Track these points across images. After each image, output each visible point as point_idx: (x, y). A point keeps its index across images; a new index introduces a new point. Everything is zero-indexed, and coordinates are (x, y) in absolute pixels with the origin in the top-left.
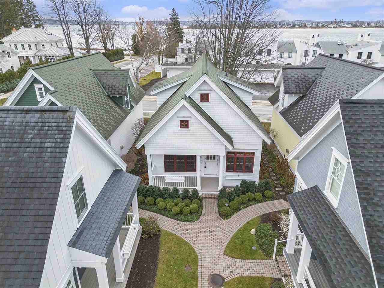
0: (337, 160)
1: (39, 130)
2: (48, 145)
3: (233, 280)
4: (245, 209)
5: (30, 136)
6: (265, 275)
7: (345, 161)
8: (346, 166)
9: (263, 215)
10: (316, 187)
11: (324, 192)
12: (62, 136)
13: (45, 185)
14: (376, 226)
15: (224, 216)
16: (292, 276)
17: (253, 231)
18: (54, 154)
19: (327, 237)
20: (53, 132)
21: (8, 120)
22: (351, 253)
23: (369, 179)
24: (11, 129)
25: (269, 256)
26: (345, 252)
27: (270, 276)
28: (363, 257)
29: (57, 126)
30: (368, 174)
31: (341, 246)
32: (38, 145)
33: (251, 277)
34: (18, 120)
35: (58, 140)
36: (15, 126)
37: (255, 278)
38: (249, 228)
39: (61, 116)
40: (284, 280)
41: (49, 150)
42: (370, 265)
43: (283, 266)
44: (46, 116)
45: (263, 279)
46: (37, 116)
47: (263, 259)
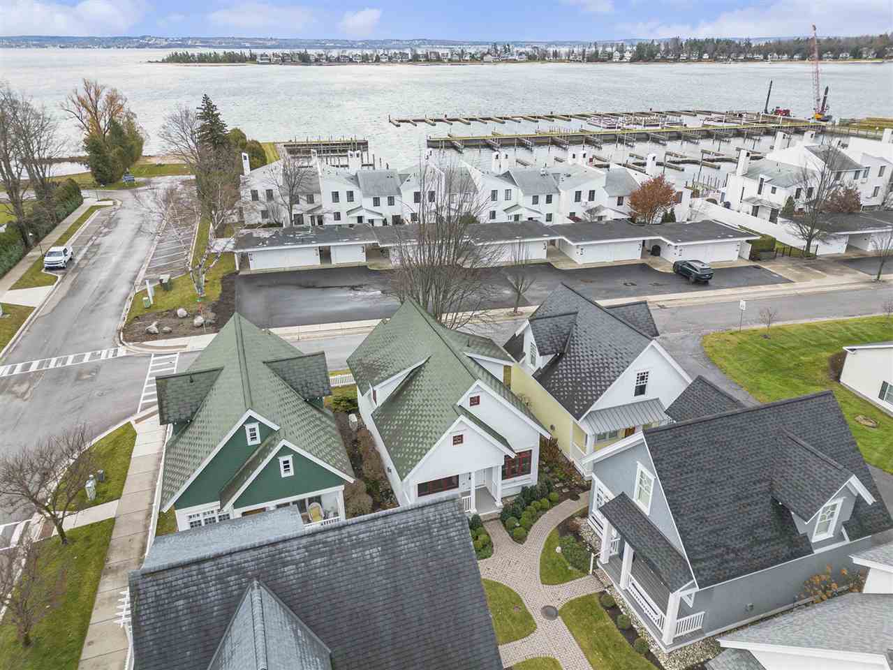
0: (642, 472)
1: (440, 523)
2: (454, 534)
3: (564, 607)
4: (536, 524)
5: (436, 530)
6: (590, 592)
7: (652, 476)
8: (653, 480)
9: (558, 526)
10: (623, 494)
11: (634, 500)
12: (460, 523)
13: (466, 569)
14: (686, 531)
15: (520, 539)
16: (614, 585)
17: (558, 549)
18: (462, 541)
19: (649, 544)
20: (452, 521)
21: (410, 520)
22: (670, 553)
23: (675, 495)
24: (417, 527)
25: (586, 572)
26: (665, 553)
27: (594, 591)
28: (679, 555)
29: (453, 515)
30: (673, 492)
31: (661, 549)
32: (445, 536)
33: (579, 599)
34: (418, 518)
35: (460, 528)
36: (418, 524)
37: (583, 598)
38: (552, 546)
39: (451, 504)
40: (608, 592)
41: (456, 538)
42: (685, 561)
43: (603, 578)
44: (440, 508)
45: (590, 596)
46: (433, 510)
47: (581, 577)
